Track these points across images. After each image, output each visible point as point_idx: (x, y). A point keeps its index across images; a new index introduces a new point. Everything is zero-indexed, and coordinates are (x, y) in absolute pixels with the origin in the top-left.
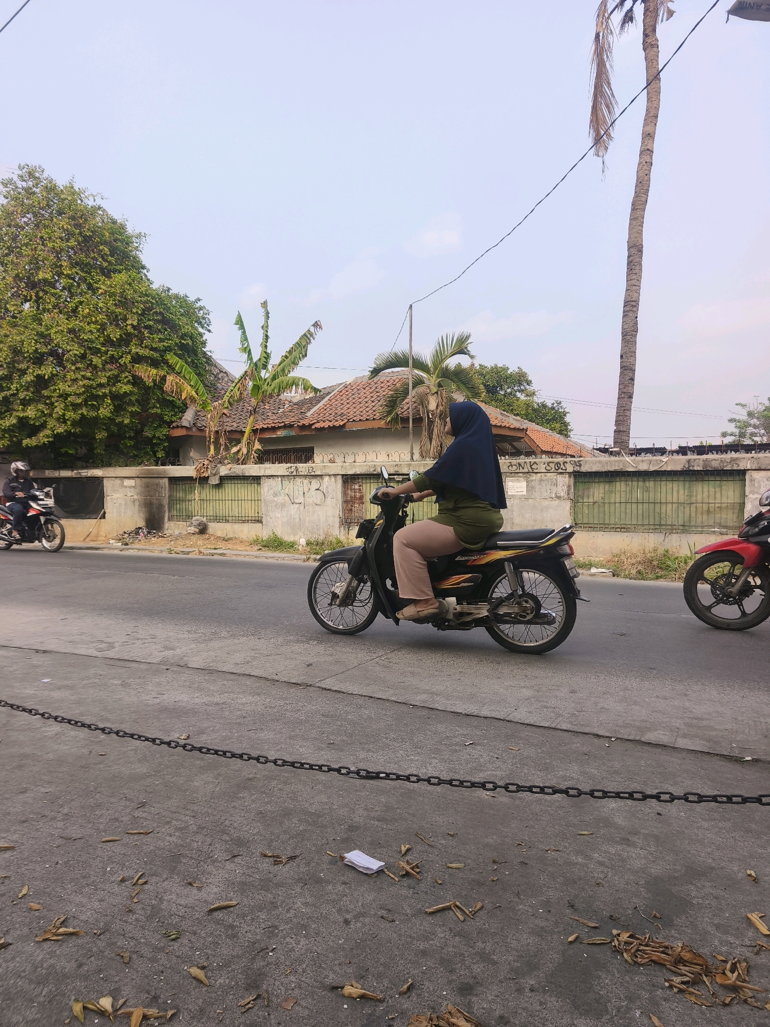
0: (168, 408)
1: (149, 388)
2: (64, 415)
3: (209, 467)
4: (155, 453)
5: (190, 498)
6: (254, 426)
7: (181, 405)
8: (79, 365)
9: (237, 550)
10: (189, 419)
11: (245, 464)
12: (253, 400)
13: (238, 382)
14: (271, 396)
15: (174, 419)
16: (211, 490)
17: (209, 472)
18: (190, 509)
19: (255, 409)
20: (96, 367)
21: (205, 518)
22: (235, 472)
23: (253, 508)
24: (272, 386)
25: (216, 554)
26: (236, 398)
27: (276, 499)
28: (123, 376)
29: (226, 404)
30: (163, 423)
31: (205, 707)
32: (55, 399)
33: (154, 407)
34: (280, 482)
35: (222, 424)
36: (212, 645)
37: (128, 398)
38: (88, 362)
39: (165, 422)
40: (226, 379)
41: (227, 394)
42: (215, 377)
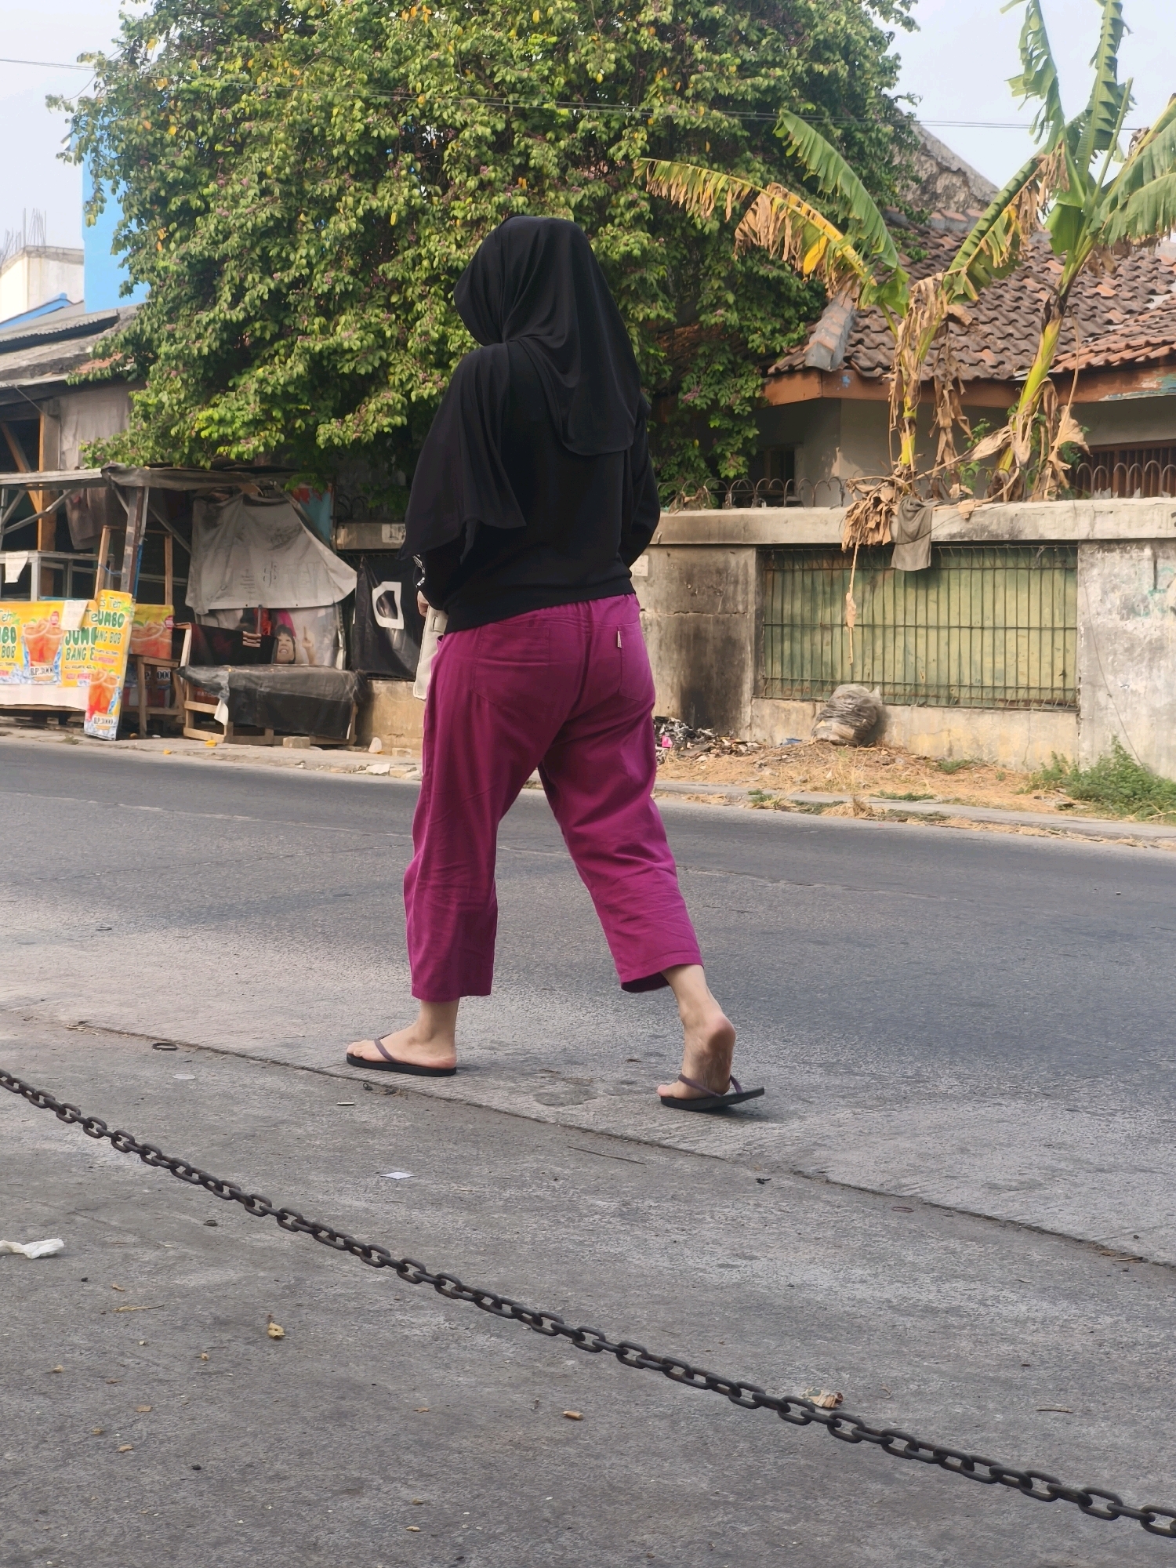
0: (760, 306)
1: (702, 239)
2: (443, 339)
3: (895, 509)
4: (713, 464)
5: (827, 620)
6: (1058, 362)
7: (807, 295)
8: (489, 173)
9: (987, 805)
10: (832, 343)
11: (1022, 498)
12: (1055, 266)
13: (1007, 202)
14: (1124, 247)
15: (780, 342)
16: (900, 592)
17: (895, 527)
18: (827, 658)
19: (1064, 298)
20: (539, 175)
21: (878, 690)
22: (984, 529)
23: (1047, 659)
24: (1131, 210)
25: (915, 815)
26: (997, 261)
27: (1130, 625)
28: (622, 201)
29: (963, 284)
30: (745, 358)
31: (890, 1315)
32: (418, 290)
33: (719, 303)
34: (1147, 565)
35: (942, 355)
36: (905, 1115)
37: (637, 276)
38: (517, 161)
39: (752, 356)
40: (961, 196)
41: (966, 246)
42: (924, 190)
